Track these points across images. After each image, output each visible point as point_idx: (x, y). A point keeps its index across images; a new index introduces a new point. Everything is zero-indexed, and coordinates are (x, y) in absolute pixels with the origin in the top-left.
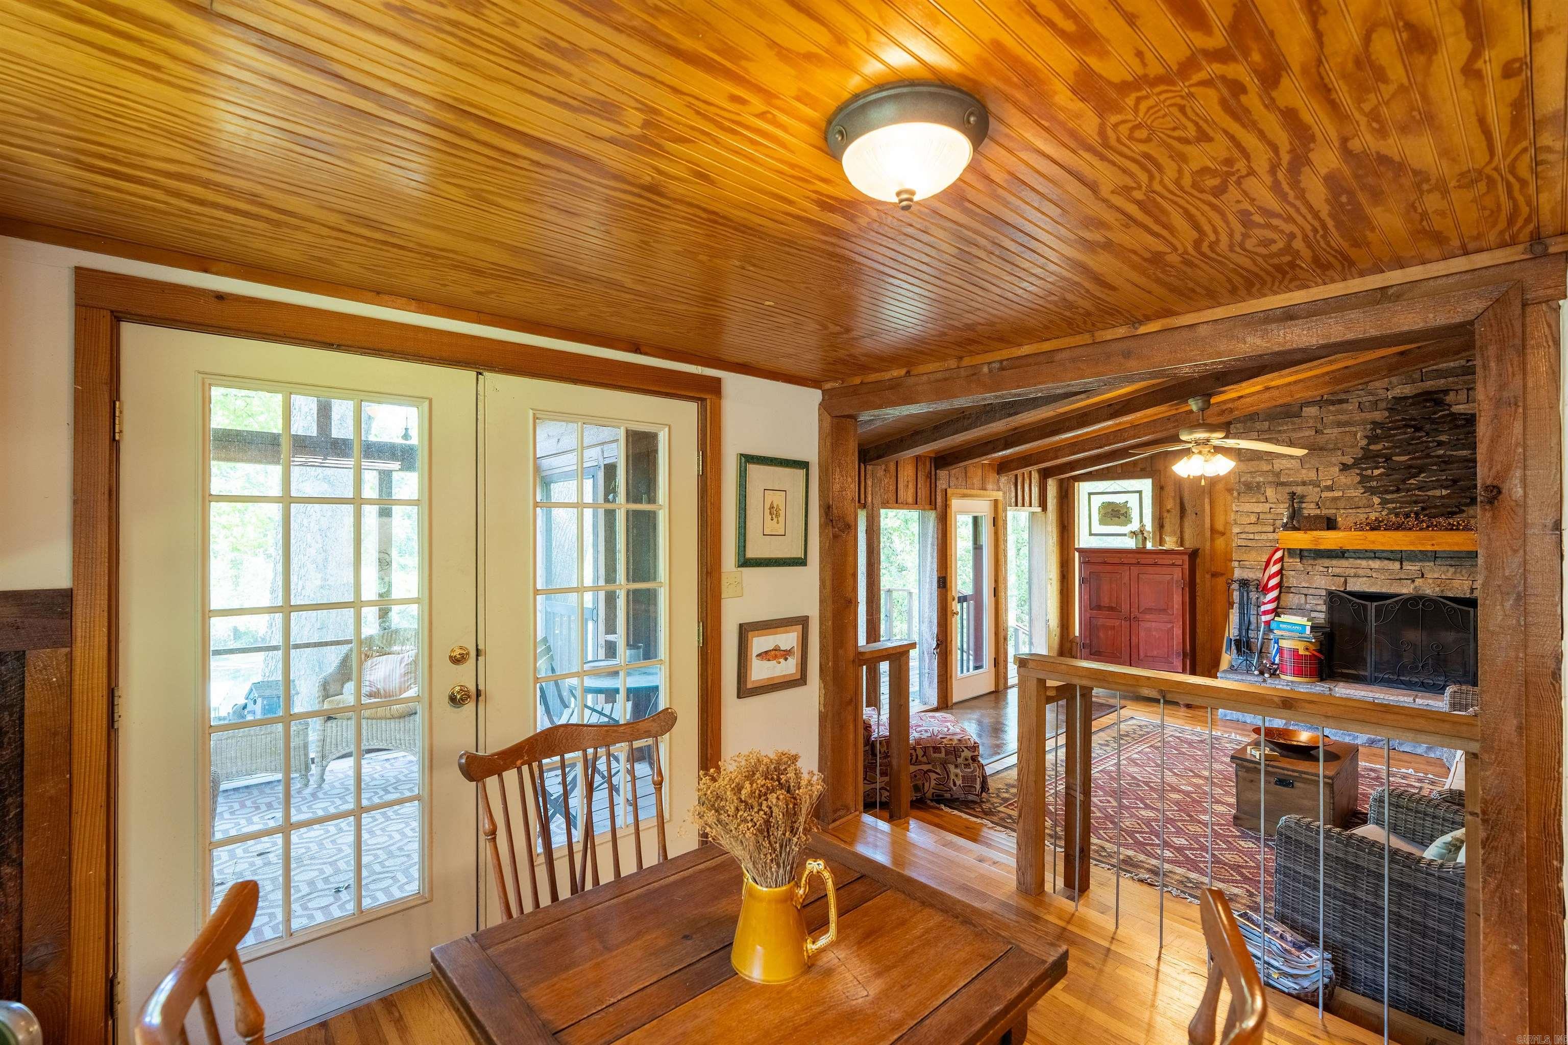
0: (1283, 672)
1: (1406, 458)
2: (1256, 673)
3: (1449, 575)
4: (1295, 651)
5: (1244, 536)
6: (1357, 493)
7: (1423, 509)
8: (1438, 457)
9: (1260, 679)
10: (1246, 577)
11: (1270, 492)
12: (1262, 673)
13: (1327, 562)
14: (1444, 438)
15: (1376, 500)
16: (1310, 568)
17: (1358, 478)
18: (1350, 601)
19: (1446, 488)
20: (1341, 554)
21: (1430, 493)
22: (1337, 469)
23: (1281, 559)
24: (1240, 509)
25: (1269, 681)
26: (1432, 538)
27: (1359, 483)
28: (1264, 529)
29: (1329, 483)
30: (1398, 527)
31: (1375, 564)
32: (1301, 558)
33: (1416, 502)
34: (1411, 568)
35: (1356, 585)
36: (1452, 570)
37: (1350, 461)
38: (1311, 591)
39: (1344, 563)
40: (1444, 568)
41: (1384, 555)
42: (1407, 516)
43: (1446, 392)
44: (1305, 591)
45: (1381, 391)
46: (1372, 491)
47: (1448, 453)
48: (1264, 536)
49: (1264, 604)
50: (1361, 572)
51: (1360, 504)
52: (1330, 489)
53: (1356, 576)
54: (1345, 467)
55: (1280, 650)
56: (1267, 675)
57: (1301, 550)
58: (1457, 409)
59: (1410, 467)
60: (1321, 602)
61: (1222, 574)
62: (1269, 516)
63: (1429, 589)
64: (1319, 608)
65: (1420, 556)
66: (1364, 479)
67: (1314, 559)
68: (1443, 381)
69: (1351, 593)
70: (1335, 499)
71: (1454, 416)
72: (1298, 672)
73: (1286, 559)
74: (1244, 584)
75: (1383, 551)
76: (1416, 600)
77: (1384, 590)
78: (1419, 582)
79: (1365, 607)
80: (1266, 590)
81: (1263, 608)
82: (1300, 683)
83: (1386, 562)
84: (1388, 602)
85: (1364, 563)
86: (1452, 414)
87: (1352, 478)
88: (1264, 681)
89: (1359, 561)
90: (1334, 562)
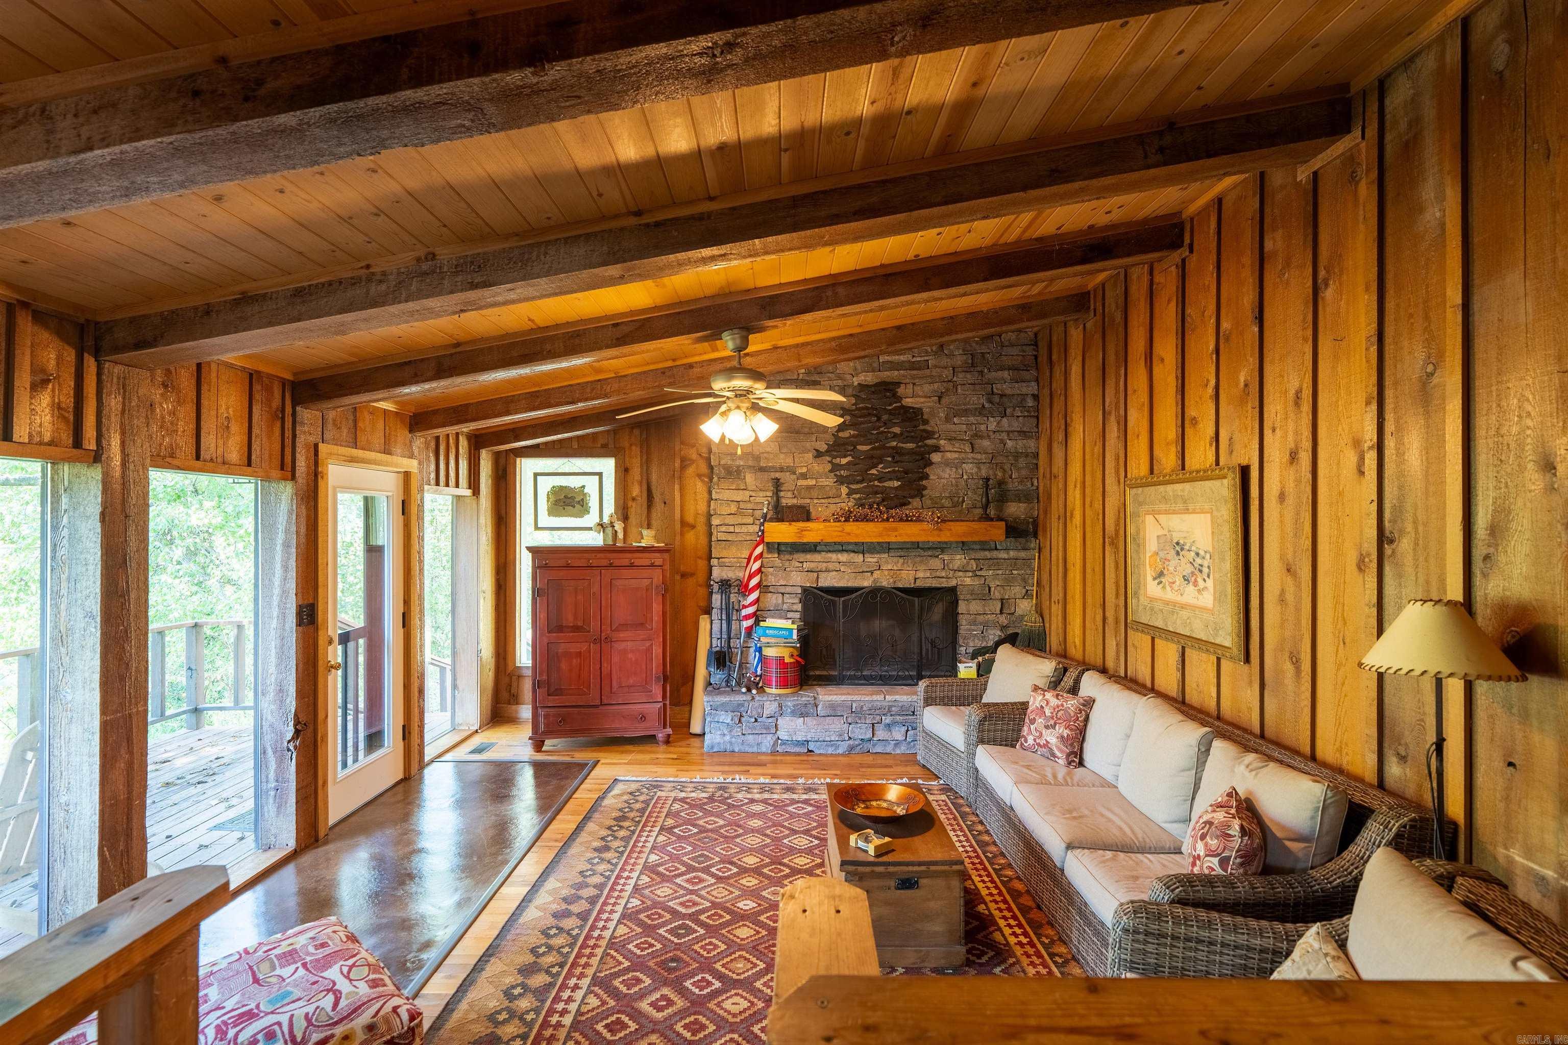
0: (770, 686)
1: (868, 447)
2: (744, 690)
3: (899, 566)
4: (781, 660)
5: (724, 529)
6: (829, 481)
7: (883, 500)
8: (893, 448)
9: (749, 697)
10: (725, 577)
11: (750, 478)
12: (749, 690)
13: (801, 557)
14: (897, 430)
15: (844, 490)
16: (787, 563)
17: (829, 466)
18: (822, 597)
19: (898, 480)
20: (812, 548)
21: (886, 484)
22: (810, 455)
23: (761, 556)
24: (720, 497)
25: (757, 698)
26: (895, 530)
27: (831, 471)
28: (744, 521)
29: (804, 470)
30: (865, 519)
31: (843, 557)
32: (779, 552)
33: (876, 493)
34: (871, 559)
35: (829, 580)
36: (901, 560)
37: (823, 447)
38: (788, 589)
39: (817, 557)
40: (895, 559)
41: (850, 547)
42: (871, 507)
43: (898, 384)
44: (782, 590)
45: (848, 377)
46: (841, 481)
47: (901, 445)
48: (744, 529)
49: (745, 607)
50: (831, 566)
51: (831, 495)
52: (804, 476)
53: (828, 571)
54: (819, 454)
55: (763, 660)
56: (754, 691)
57: (779, 544)
58: (908, 402)
59: (872, 457)
60: (797, 601)
61: (692, 575)
62: (749, 506)
63: (885, 582)
64: (795, 607)
65: (878, 548)
66: (835, 468)
67: (791, 553)
68: (896, 373)
69: (822, 589)
70: (809, 488)
71: (906, 409)
72: (783, 684)
73: (765, 555)
74: (725, 585)
75: (849, 543)
76: (875, 591)
77: (850, 584)
78: (877, 574)
79: (834, 603)
80: (744, 590)
81: (744, 612)
82: (787, 695)
83: (852, 555)
84: (854, 596)
85: (834, 556)
86: (903, 407)
87: (822, 466)
88: (753, 698)
89: (830, 555)
90: (809, 556)
